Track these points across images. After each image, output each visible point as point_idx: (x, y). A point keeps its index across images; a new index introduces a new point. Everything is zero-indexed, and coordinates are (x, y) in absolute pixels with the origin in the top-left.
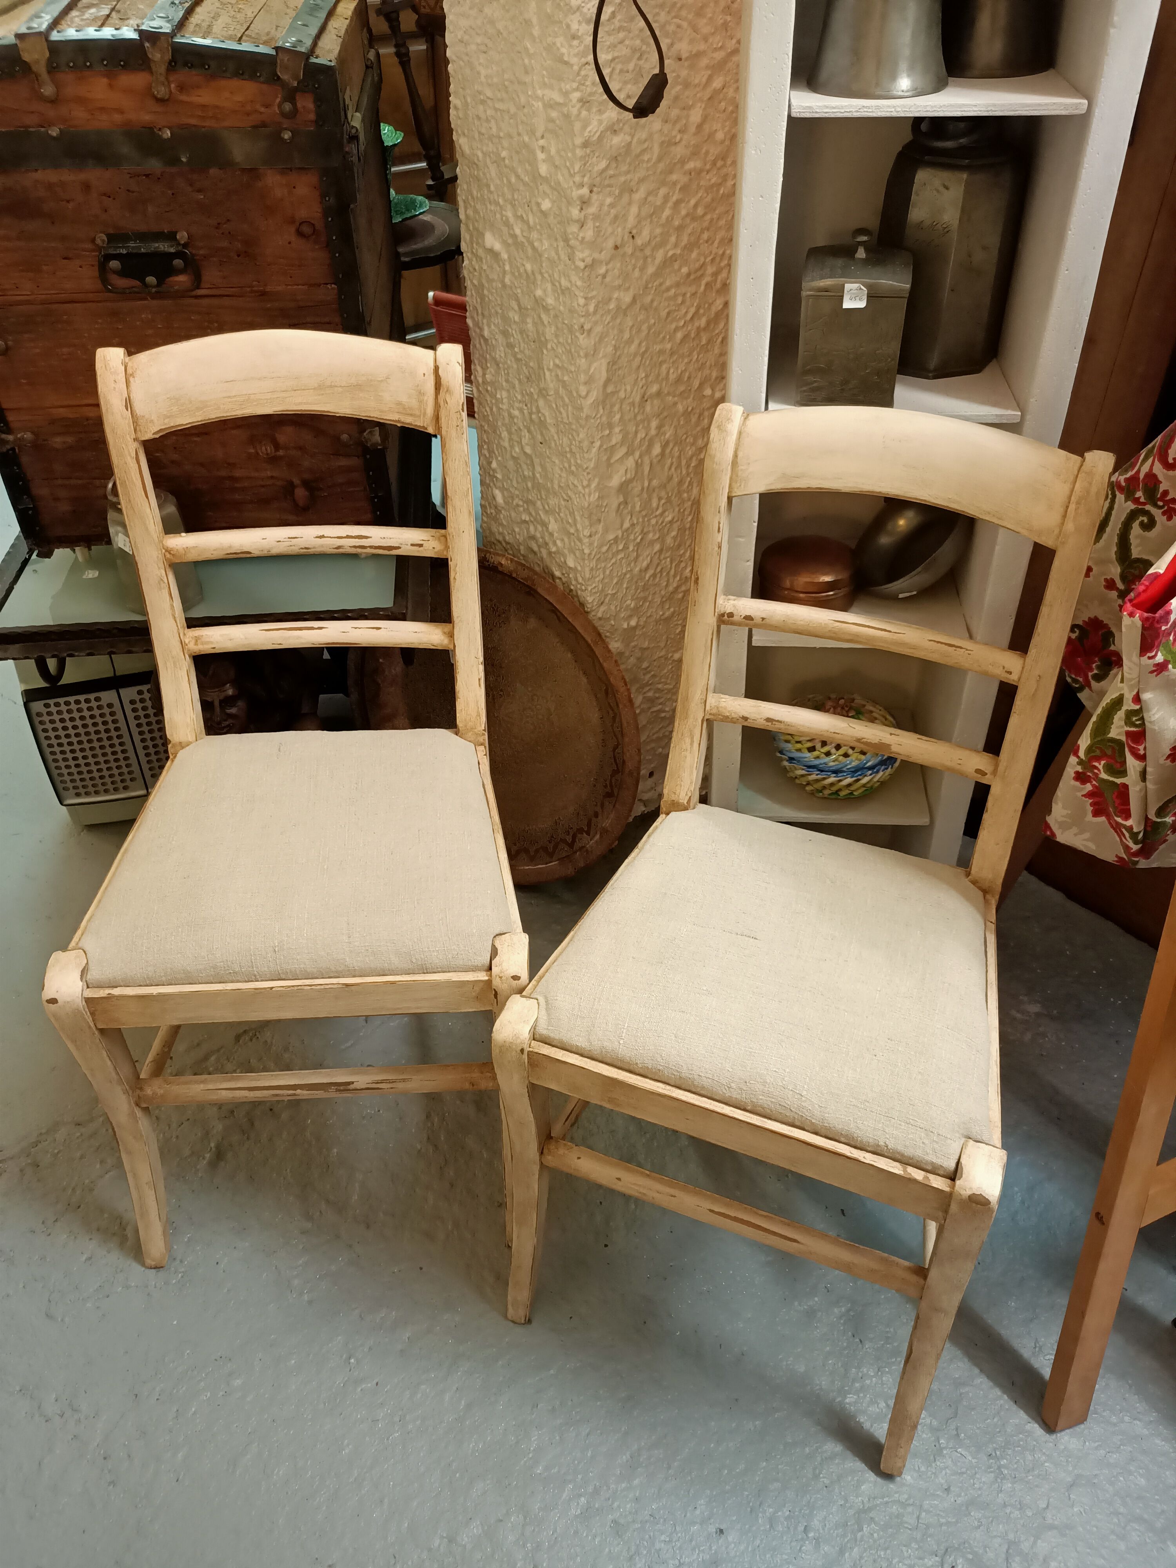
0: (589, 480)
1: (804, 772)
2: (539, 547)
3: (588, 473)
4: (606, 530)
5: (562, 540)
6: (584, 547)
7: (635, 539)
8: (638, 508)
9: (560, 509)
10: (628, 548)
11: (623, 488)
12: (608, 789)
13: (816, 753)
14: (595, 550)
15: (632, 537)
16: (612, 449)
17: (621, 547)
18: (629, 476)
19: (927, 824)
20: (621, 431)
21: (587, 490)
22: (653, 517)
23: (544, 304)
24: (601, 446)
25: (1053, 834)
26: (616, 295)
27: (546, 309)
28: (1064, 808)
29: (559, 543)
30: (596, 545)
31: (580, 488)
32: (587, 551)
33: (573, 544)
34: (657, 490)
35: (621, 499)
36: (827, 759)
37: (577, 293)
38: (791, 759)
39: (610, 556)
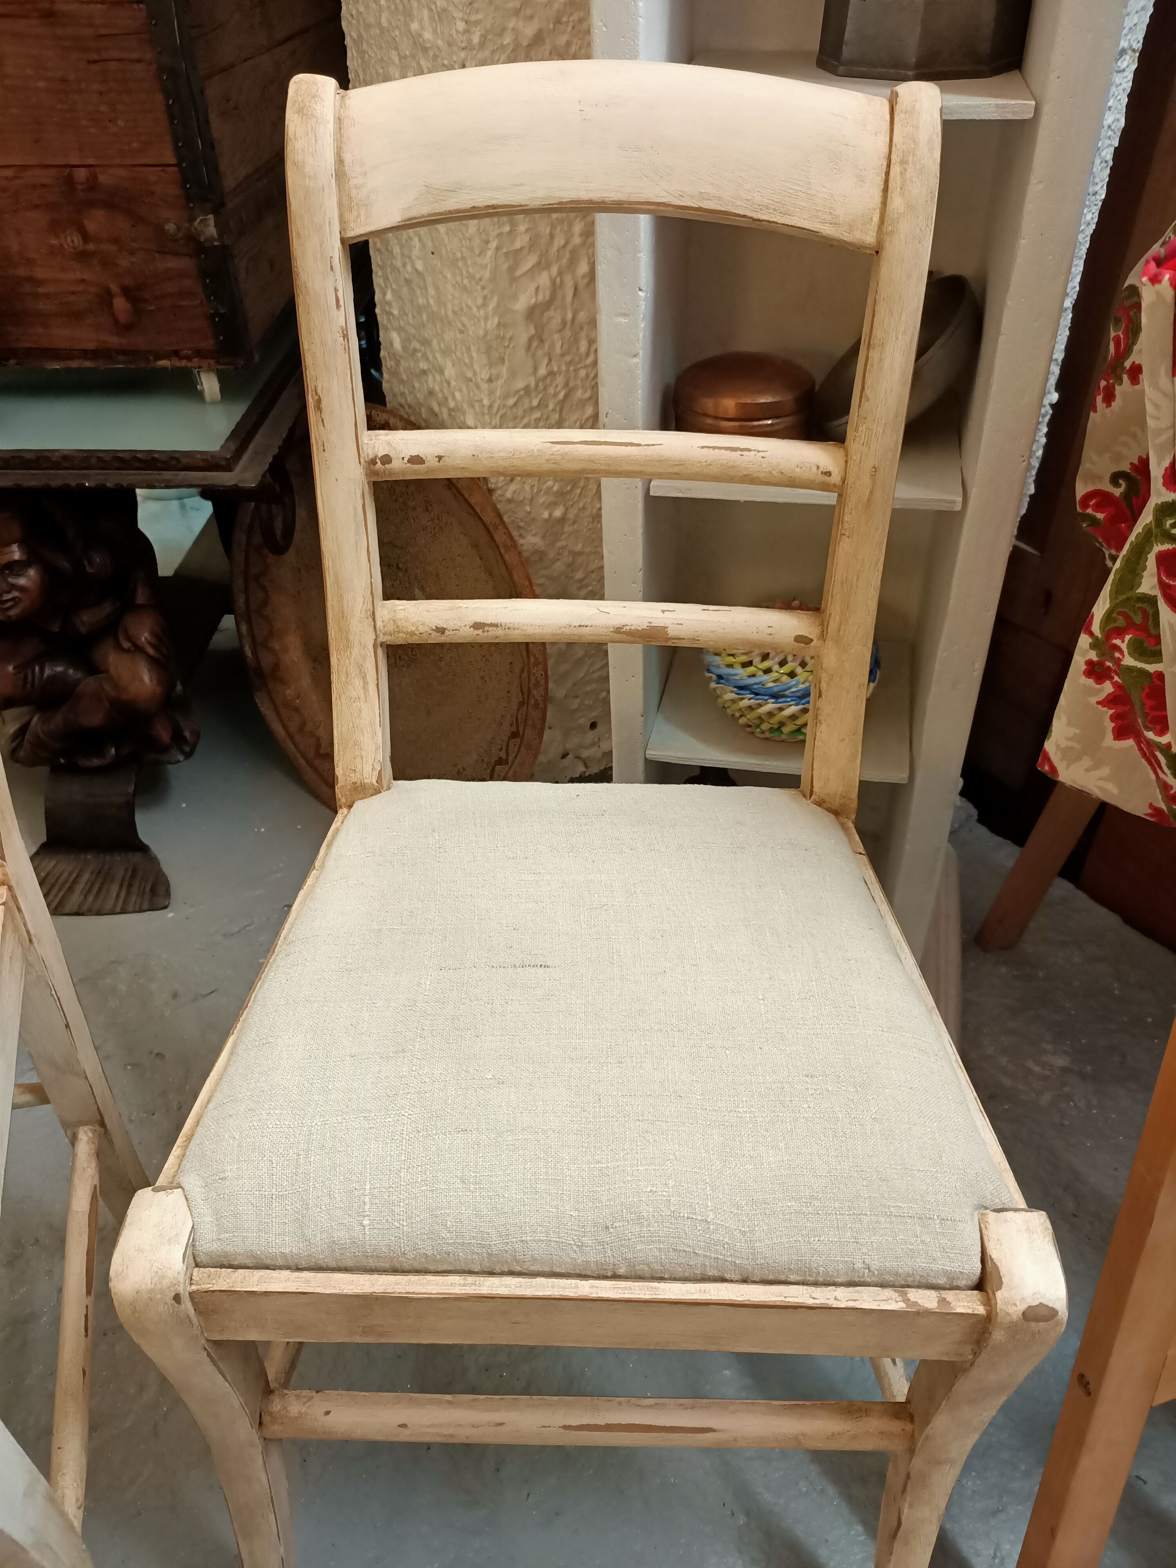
0: (485, 298)
1: (733, 696)
2: (439, 404)
3: (483, 288)
4: (513, 374)
5: (461, 390)
6: (482, 396)
7: (556, 395)
8: (558, 350)
9: (456, 345)
10: (547, 406)
11: (533, 313)
12: (514, 729)
13: (751, 669)
14: (498, 402)
15: (551, 391)
16: (516, 256)
17: (535, 402)
18: (540, 297)
19: (905, 781)
20: (527, 230)
21: (482, 312)
22: (581, 368)
23: (421, 40)
24: (498, 249)
25: (1053, 769)
26: (511, 24)
27: (425, 50)
28: (1070, 724)
29: (458, 395)
30: (498, 393)
31: (475, 309)
32: (486, 402)
33: (471, 394)
34: (585, 328)
35: (532, 331)
36: (765, 678)
37: (455, 15)
38: (720, 677)
39: (520, 412)
